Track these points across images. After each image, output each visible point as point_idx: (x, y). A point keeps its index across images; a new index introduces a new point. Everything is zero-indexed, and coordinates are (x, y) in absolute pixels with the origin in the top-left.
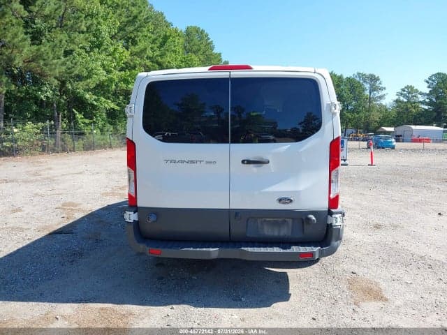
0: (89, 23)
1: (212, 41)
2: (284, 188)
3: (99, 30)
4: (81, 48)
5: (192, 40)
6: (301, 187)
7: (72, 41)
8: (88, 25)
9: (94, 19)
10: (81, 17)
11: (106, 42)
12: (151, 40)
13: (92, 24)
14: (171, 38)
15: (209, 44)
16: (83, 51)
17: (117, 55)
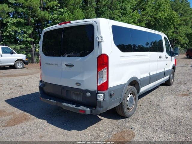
0: (121, 5)
1: (189, 2)
2: (78, 78)
3: (126, 7)
4: (117, 16)
5: (177, 4)
6: (84, 79)
7: (114, 14)
8: (121, 6)
9: (123, 3)
10: (117, 3)
11: (128, 12)
12: (151, 7)
13: (123, 5)
14: (163, 5)
15: (187, 4)
16: (118, 17)
17: (134, 17)
